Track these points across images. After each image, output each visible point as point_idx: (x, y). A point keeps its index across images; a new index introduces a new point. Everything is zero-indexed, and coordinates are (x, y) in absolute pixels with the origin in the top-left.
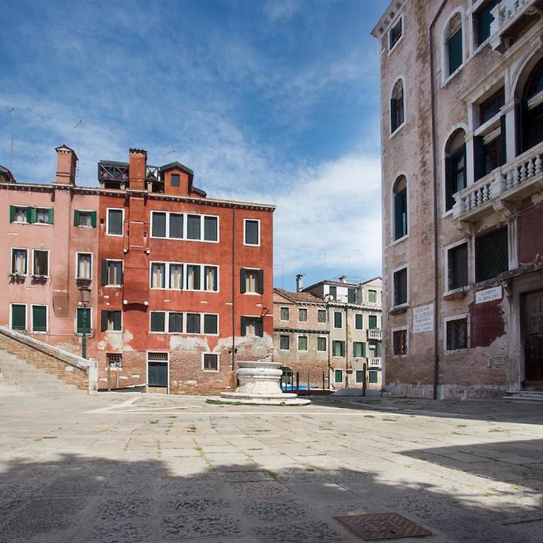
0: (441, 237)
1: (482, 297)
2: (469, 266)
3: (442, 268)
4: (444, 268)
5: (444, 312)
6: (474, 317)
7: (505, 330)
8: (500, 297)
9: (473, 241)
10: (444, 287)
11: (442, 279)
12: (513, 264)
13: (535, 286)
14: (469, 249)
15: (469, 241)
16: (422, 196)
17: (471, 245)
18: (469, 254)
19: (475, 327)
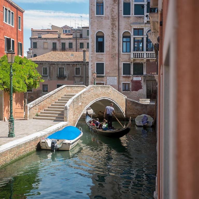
0: (120, 59)
1: (135, 79)
2: (131, 70)
3: (120, 68)
4: (121, 68)
5: (121, 80)
6: (133, 83)
7: (142, 88)
8: (141, 80)
9: (133, 64)
10: (121, 73)
11: (120, 71)
12: (145, 73)
13: (150, 79)
14: (131, 65)
15: (131, 63)
16: (112, 44)
17: (132, 65)
18: (131, 67)
19: (133, 86)
